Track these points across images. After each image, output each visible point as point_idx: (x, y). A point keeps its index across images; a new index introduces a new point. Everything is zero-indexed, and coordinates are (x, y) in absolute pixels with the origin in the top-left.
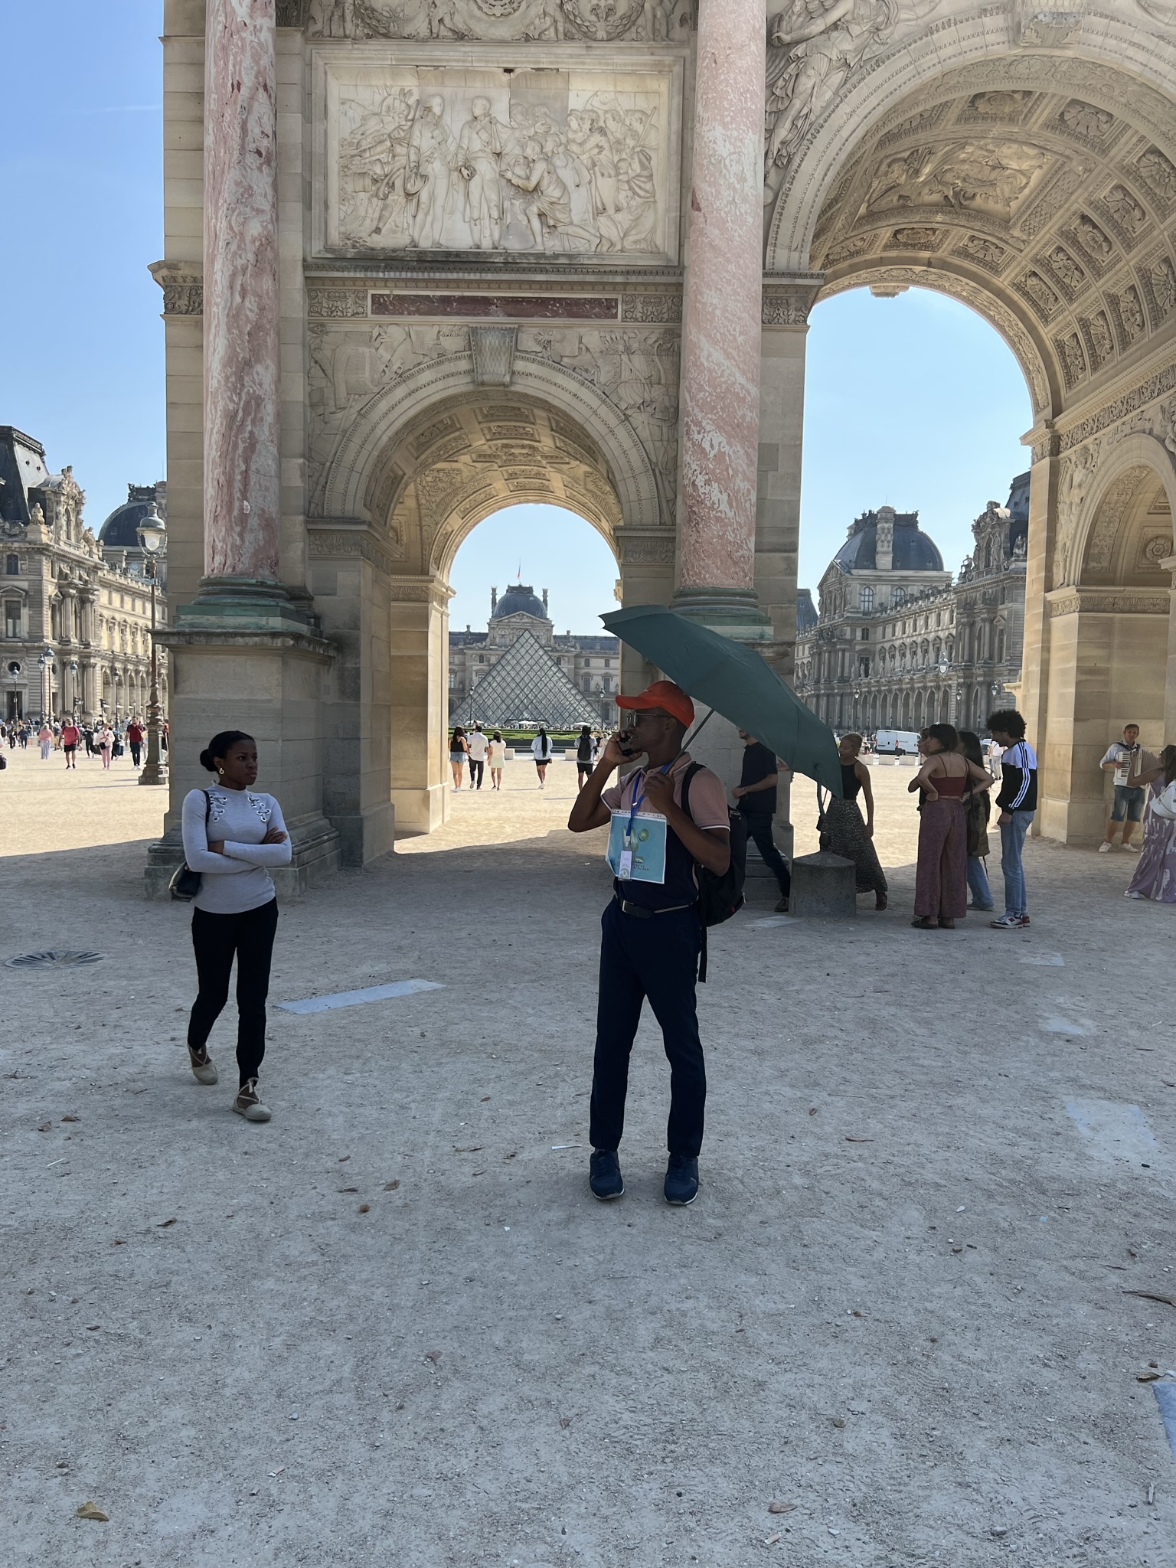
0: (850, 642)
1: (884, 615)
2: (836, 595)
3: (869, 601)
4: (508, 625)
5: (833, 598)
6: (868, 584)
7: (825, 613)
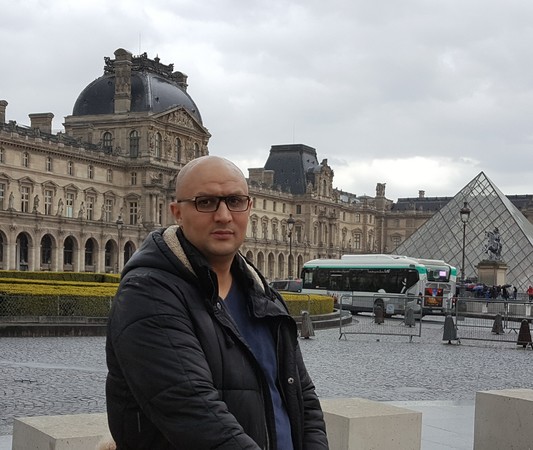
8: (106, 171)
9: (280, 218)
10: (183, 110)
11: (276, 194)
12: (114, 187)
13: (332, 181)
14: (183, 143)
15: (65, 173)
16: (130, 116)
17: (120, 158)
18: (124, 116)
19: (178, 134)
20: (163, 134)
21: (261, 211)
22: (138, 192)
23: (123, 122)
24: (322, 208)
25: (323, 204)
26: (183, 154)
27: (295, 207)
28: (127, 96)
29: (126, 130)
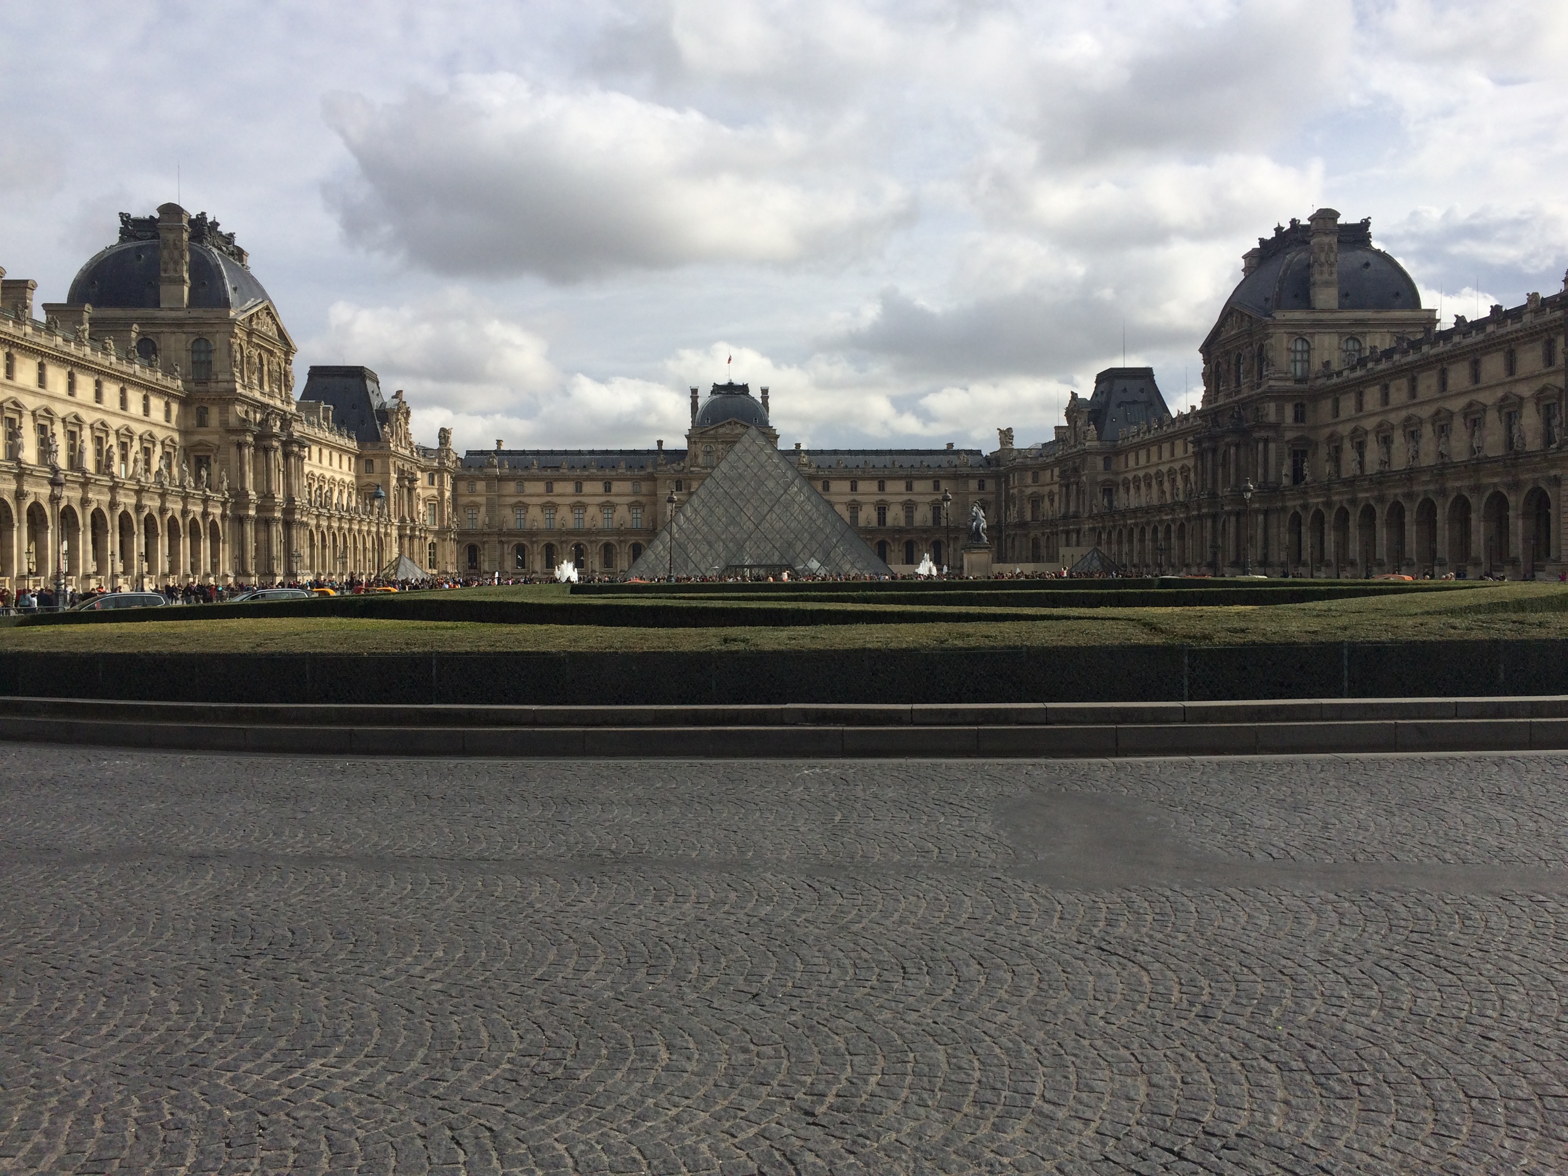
0: (1276, 427)
1: (1335, 380)
2: (1239, 355)
3: (1302, 361)
4: (715, 437)
5: (1233, 362)
6: (1301, 334)
7: (1217, 386)
8: (163, 404)
9: (347, 479)
10: (267, 308)
11: (344, 442)
12: (173, 429)
13: (407, 423)
14: (265, 362)
15: (117, 406)
16: (193, 315)
17: (180, 383)
18: (180, 314)
19: (261, 347)
20: (245, 346)
21: (326, 469)
22: (213, 439)
23: (179, 324)
24: (399, 463)
25: (403, 458)
26: (266, 378)
27: (362, 463)
29: (184, 336)
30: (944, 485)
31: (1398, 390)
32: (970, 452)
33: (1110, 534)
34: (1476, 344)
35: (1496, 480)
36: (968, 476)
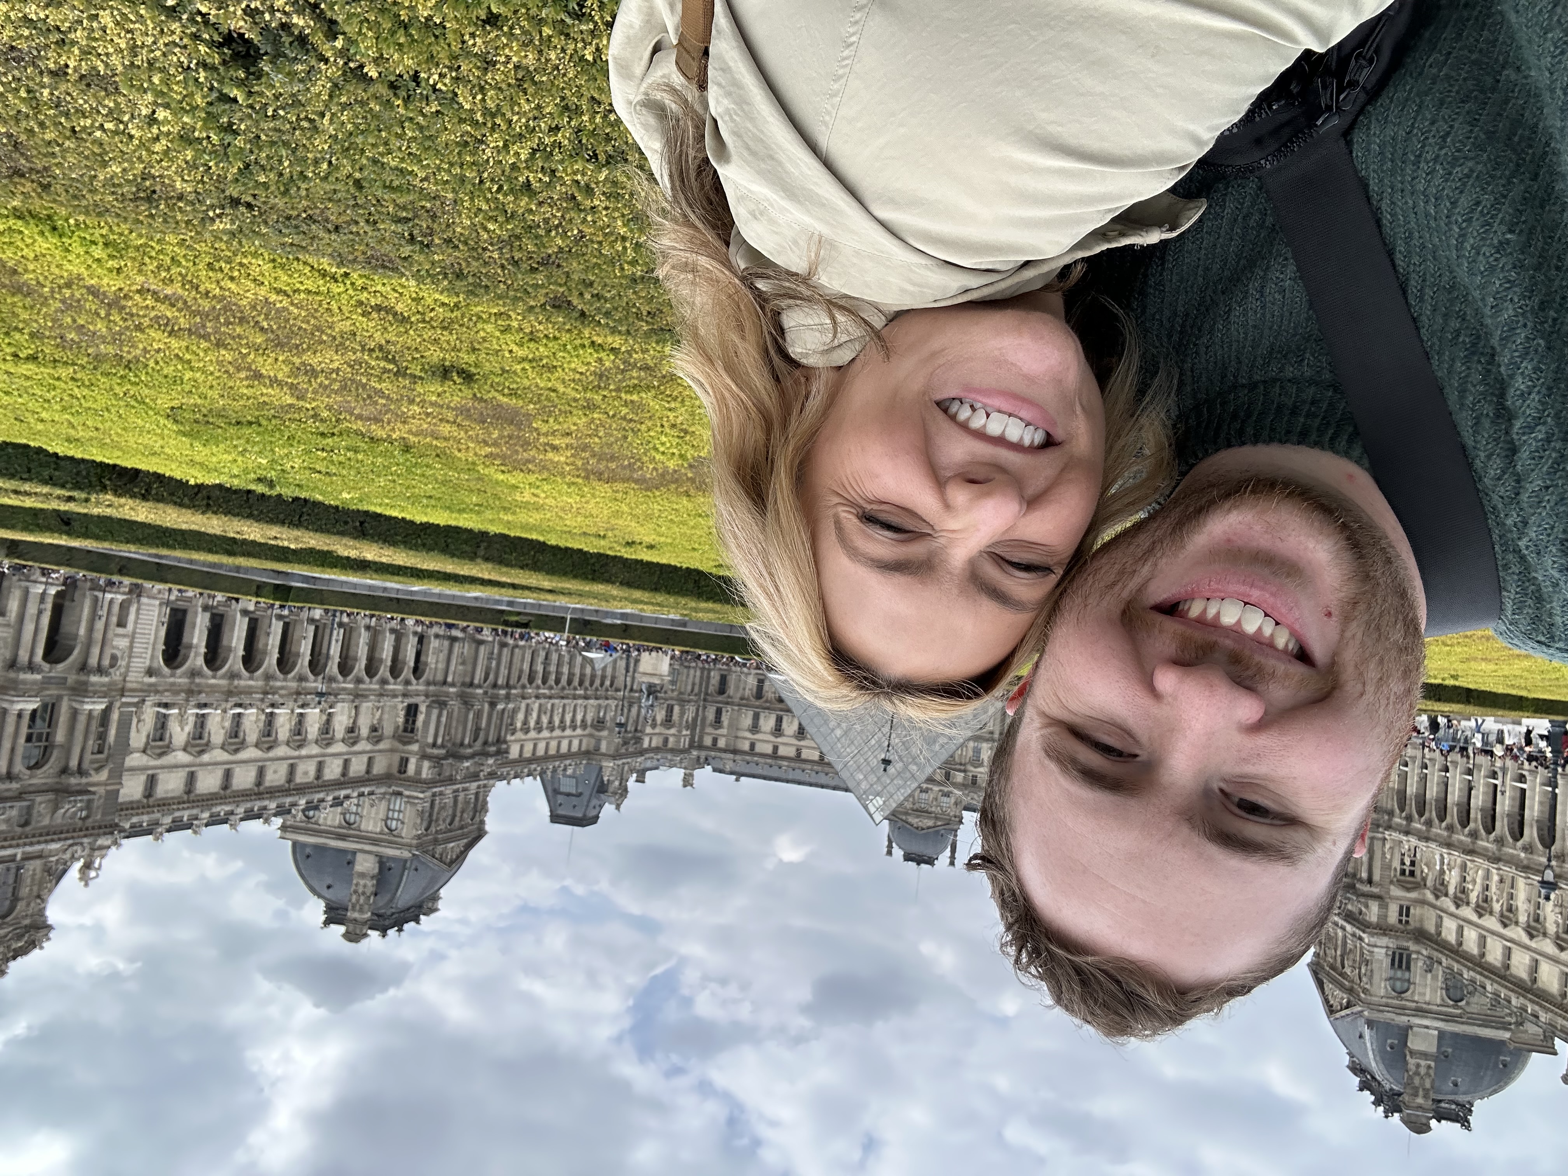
1: (366, 790)
2: (450, 824)
3: (394, 811)
4: (936, 818)
5: (457, 819)
6: (390, 836)
7: (477, 798)
8: (1443, 934)
12: (1434, 907)
16: (1405, 1019)
17: (1425, 952)
23: (1420, 1011)
28: (1411, 1052)
29: (1416, 998)
30: (746, 747)
31: (306, 773)
32: (721, 771)
33: (602, 684)
34: (221, 804)
35: (213, 681)
36: (725, 751)
